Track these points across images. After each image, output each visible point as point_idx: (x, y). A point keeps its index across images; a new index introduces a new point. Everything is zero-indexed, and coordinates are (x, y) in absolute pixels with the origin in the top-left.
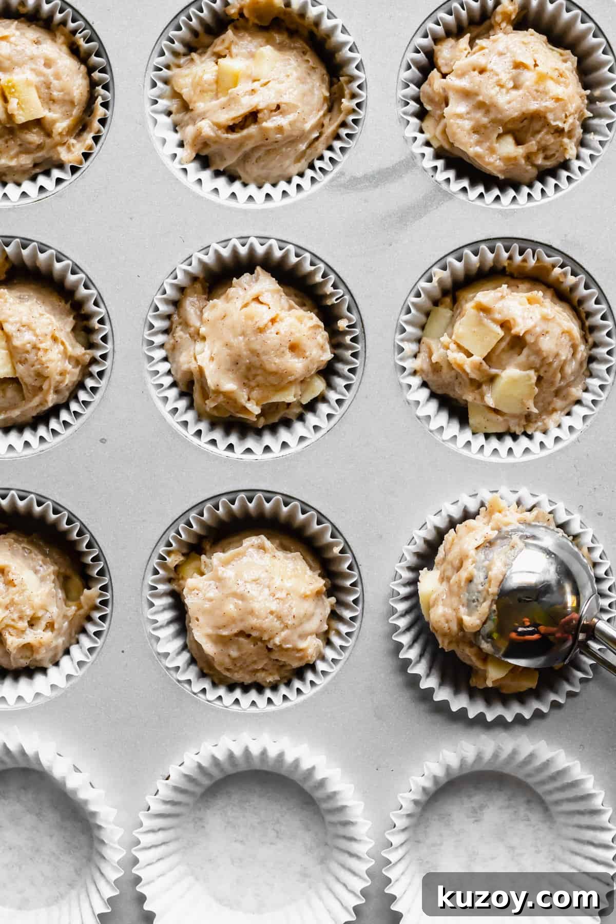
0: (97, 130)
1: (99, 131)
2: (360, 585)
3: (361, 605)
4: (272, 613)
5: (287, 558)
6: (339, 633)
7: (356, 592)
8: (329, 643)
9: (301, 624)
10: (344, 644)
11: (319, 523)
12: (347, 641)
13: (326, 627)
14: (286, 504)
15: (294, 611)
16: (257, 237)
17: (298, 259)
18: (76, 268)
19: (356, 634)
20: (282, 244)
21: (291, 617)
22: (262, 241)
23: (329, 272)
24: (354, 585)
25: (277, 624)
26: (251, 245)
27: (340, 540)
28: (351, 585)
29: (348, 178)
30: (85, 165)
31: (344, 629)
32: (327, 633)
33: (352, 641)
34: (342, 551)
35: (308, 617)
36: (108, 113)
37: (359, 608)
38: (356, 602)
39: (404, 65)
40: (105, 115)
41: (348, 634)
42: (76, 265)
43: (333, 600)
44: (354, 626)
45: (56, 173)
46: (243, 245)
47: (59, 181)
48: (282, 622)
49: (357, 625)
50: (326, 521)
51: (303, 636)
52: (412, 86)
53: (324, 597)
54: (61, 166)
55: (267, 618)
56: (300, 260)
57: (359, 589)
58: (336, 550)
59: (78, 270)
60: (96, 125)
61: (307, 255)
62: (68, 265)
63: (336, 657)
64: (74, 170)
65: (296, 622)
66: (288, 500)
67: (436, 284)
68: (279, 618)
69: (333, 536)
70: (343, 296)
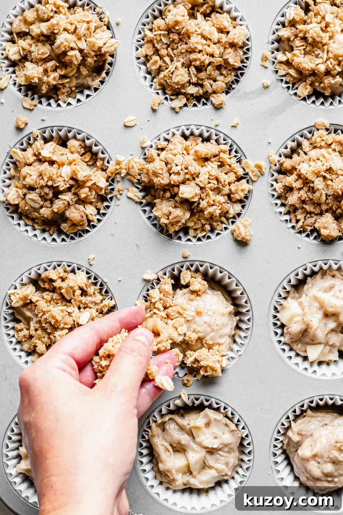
0: (107, 69)
1: (109, 69)
2: (251, 311)
3: (251, 322)
4: (205, 323)
5: (213, 294)
6: (240, 337)
7: (249, 315)
8: (235, 342)
9: (221, 329)
10: (243, 342)
11: (229, 278)
12: (244, 341)
13: (233, 332)
14: (211, 268)
15: (217, 322)
16: (194, 125)
17: (217, 137)
18: (97, 143)
19: (249, 337)
20: (209, 129)
21: (215, 325)
22: (198, 127)
23: (233, 144)
24: (248, 311)
25: (208, 329)
26: (192, 129)
27: (241, 287)
28: (246, 311)
29: (242, 93)
30: (101, 87)
31: (243, 334)
32: (234, 336)
33: (247, 341)
34: (242, 294)
35: (224, 326)
36: (113, 60)
37: (251, 323)
38: (249, 320)
39: (272, 32)
40: (112, 61)
41: (245, 337)
42: (97, 141)
43: (238, 318)
44: (248, 333)
45: (87, 92)
46: (188, 130)
47: (88, 96)
48: (211, 328)
49: (250, 332)
50: (233, 277)
51: (221, 336)
52: (276, 43)
53: (233, 316)
54: (89, 88)
55: (203, 326)
56: (218, 138)
57: (250, 313)
58: (238, 293)
59: (98, 144)
60: (107, 66)
61: (222, 135)
62: (93, 142)
63: (239, 349)
64: (96, 89)
65: (218, 328)
66: (212, 266)
67: (290, 150)
68: (210, 326)
69: (237, 285)
70: (241, 157)
